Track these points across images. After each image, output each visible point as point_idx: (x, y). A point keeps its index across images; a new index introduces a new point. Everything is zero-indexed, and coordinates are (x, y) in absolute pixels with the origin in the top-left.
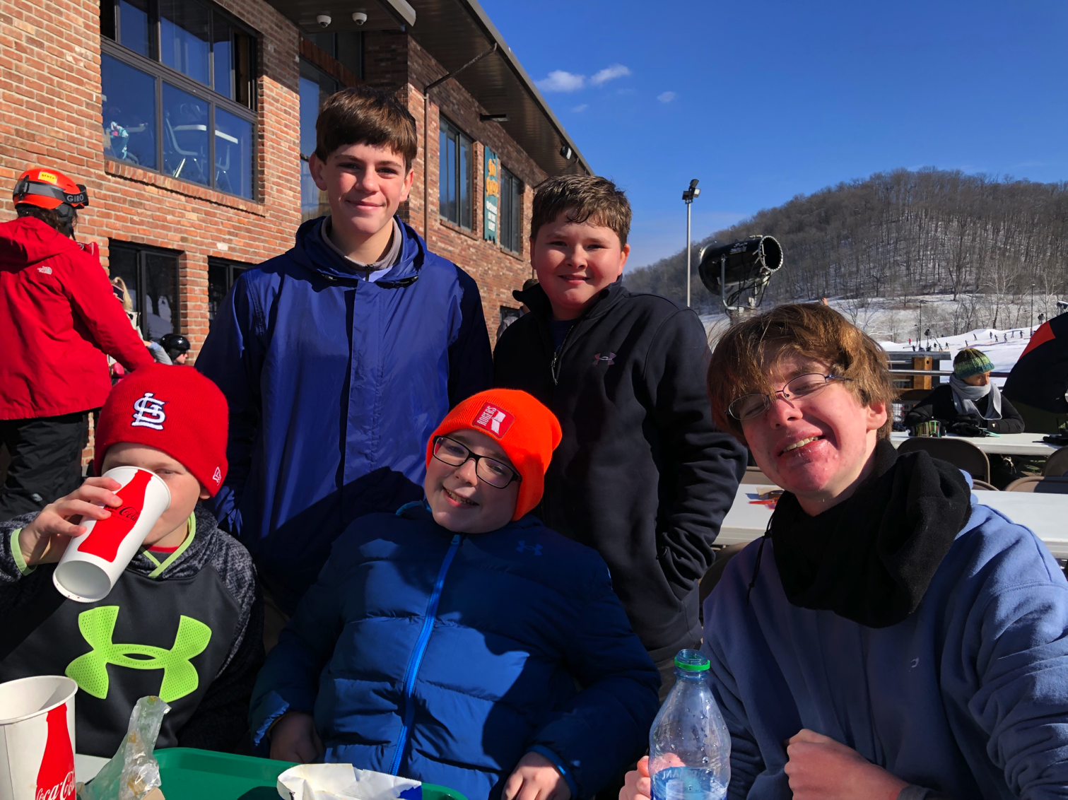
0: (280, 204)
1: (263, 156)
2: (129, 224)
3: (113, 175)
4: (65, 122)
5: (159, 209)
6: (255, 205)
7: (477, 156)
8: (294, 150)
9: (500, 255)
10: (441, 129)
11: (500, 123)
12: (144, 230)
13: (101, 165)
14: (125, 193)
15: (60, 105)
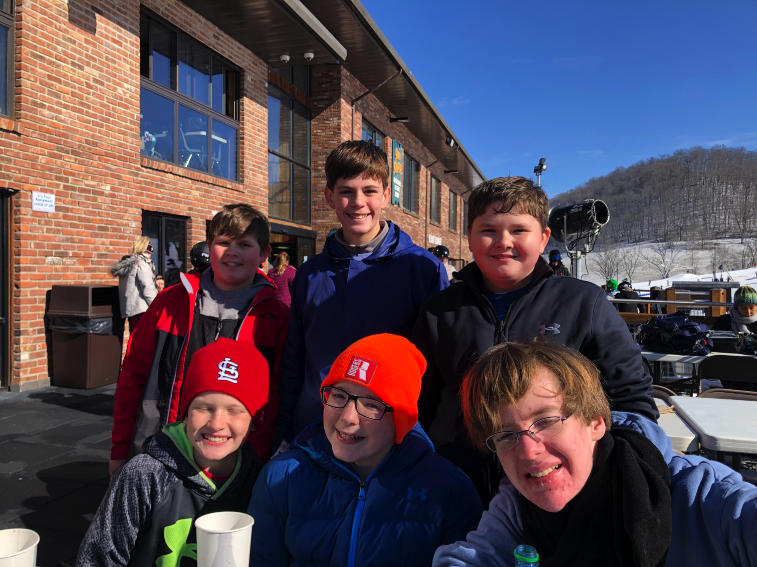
0: (254, 184)
1: (243, 152)
2: (155, 200)
3: (146, 167)
4: (117, 134)
5: (174, 189)
6: (237, 185)
7: (387, 146)
8: (263, 147)
9: (403, 214)
10: (363, 129)
11: (404, 123)
12: (165, 203)
13: (138, 161)
14: (153, 179)
15: (114, 123)
